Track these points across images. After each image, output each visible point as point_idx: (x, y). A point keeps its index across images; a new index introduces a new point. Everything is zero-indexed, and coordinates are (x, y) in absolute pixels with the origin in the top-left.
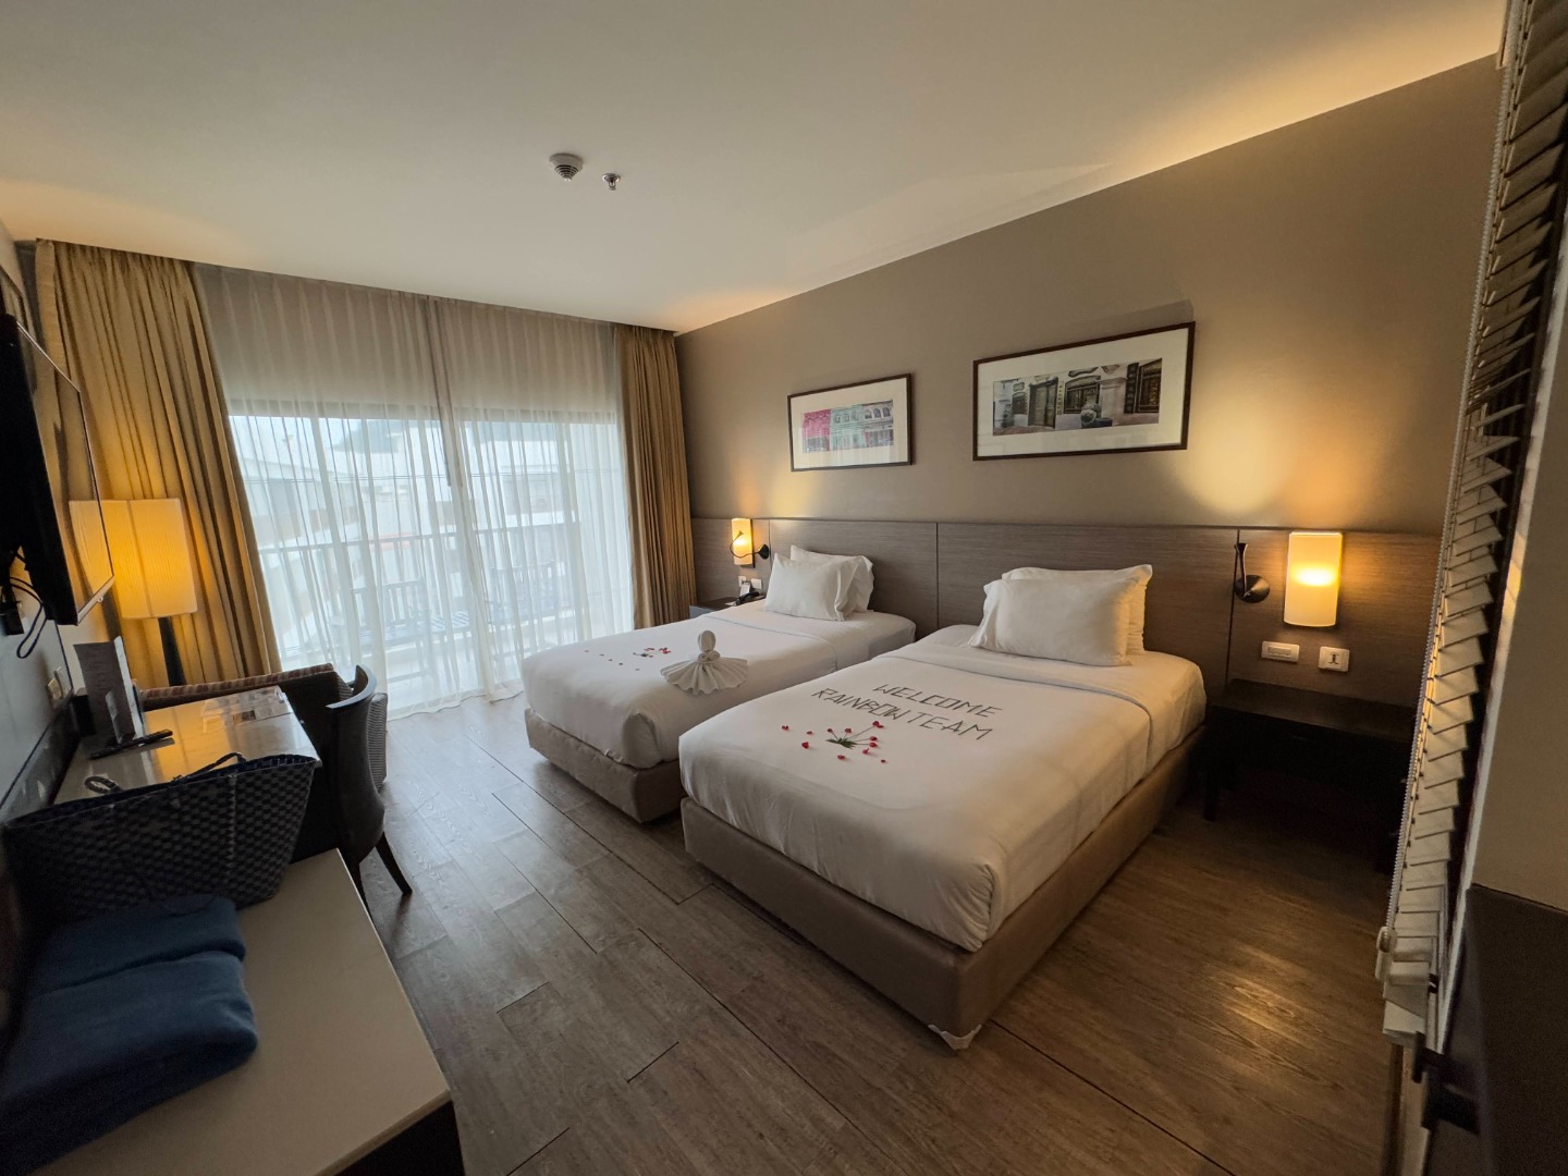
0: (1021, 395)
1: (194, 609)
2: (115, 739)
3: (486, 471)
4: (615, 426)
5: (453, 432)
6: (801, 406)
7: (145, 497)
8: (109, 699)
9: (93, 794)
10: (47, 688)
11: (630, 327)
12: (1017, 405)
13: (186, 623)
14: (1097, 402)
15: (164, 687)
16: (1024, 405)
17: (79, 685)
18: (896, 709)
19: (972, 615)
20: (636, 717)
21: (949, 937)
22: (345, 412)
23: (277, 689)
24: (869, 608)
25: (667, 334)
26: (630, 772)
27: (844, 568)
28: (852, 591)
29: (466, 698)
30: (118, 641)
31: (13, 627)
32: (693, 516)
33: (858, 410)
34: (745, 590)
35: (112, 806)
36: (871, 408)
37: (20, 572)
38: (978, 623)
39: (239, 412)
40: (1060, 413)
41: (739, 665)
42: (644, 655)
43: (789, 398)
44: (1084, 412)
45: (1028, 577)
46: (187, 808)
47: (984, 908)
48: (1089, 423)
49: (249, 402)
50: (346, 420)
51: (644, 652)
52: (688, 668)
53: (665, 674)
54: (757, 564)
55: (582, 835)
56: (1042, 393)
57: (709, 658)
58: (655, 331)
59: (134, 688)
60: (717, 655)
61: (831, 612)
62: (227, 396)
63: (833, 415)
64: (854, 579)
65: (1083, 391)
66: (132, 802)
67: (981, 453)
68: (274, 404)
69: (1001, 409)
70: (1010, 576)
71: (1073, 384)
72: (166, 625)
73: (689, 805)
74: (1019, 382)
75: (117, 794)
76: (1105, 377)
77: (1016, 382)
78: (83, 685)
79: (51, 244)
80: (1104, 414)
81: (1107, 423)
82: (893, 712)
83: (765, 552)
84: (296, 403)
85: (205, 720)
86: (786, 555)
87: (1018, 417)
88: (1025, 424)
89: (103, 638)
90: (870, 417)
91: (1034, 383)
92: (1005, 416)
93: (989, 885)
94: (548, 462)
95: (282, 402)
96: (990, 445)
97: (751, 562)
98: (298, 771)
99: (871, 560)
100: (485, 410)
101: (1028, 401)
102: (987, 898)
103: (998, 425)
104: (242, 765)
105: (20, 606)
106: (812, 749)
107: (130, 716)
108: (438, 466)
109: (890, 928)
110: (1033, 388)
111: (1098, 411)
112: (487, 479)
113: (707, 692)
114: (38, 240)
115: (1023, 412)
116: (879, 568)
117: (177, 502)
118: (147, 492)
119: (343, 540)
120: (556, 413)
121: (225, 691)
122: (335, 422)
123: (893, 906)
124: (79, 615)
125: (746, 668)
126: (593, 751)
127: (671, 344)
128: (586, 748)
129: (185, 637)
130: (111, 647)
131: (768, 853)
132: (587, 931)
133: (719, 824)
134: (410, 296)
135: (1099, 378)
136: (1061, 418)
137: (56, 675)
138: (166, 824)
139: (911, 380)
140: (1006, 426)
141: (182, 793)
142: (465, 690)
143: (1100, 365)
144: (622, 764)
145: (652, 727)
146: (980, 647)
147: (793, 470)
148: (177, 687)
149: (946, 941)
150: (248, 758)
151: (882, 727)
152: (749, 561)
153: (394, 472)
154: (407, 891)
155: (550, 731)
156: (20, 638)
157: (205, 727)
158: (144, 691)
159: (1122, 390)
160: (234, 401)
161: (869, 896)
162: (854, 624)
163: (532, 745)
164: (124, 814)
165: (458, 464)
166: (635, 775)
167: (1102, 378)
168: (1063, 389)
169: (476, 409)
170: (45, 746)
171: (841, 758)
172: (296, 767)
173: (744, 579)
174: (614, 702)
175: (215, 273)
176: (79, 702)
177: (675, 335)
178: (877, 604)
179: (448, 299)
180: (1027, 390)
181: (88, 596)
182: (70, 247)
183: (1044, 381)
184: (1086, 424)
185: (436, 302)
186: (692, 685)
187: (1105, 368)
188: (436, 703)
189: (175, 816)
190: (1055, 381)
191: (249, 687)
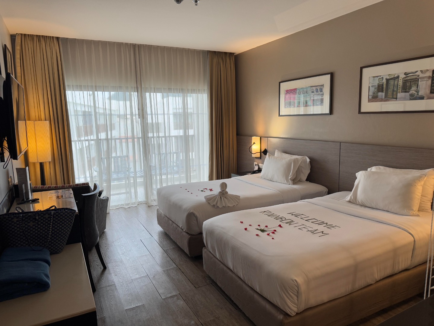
0: (382, 83)
1: (50, 160)
2: (24, 199)
3: (153, 113)
4: (206, 95)
5: (142, 97)
6: (285, 86)
7: (39, 120)
8: (23, 186)
9: (17, 212)
10: (8, 180)
11: (215, 52)
12: (380, 88)
13: (48, 165)
14: (417, 88)
15: (39, 185)
16: (383, 88)
17: (16, 182)
18: (293, 221)
19: (348, 186)
20: (191, 213)
21: (282, 308)
22: (104, 89)
23: (71, 189)
24: (307, 180)
25: (231, 54)
26: (188, 235)
27: (295, 161)
28: (298, 171)
29: (140, 204)
30: (27, 168)
31: (3, 160)
32: (238, 134)
33: (309, 89)
34: (256, 168)
35: (21, 215)
36: (314, 88)
37: (5, 144)
38: (351, 191)
39: (69, 90)
40: (399, 92)
41: (236, 198)
42: (202, 191)
43: (280, 83)
44: (411, 92)
45: (378, 171)
46: (40, 220)
47: (295, 298)
48: (413, 98)
49: (73, 86)
50: (104, 92)
51: (202, 190)
52: (214, 197)
53: (205, 198)
54: (262, 157)
55: (169, 259)
56: (392, 82)
57: (223, 193)
58: (226, 53)
59: (30, 184)
60: (227, 193)
61: (287, 181)
62: (66, 84)
63: (298, 91)
64: (299, 166)
65: (410, 82)
66: (26, 215)
67: (362, 111)
68: (81, 86)
69: (372, 89)
70: (371, 170)
71: (406, 79)
72: (41, 165)
73: (205, 250)
74: (381, 77)
75: (23, 212)
76: (421, 75)
77: (379, 77)
78: (17, 182)
79: (20, 35)
80: (420, 94)
81: (422, 98)
82: (290, 223)
83: (265, 152)
84: (88, 86)
85: (48, 197)
86: (273, 154)
87: (380, 94)
88: (384, 97)
89: (24, 167)
90: (314, 92)
91: (388, 78)
92: (374, 93)
93: (297, 289)
94: (178, 107)
95: (83, 86)
96: (367, 106)
97: (259, 156)
98: (71, 214)
99: (310, 158)
100: (154, 88)
101: (385, 86)
102: (296, 294)
103: (370, 97)
104: (56, 209)
105: (5, 154)
106: (248, 231)
107: (28, 193)
108: (136, 111)
109: (263, 303)
110: (387, 80)
111: (417, 92)
112: (154, 116)
113: (220, 207)
114: (17, 34)
115: (382, 92)
116: (313, 161)
117: (48, 122)
118: (40, 119)
119: (100, 138)
120: (182, 89)
121: (56, 188)
122: (100, 93)
123: (265, 295)
124: (18, 157)
125: (239, 199)
126: (177, 226)
127: (233, 59)
128: (175, 225)
129: (47, 170)
130: (25, 169)
131: (228, 271)
132: (161, 291)
133: (214, 258)
134: (130, 44)
135: (419, 76)
136: (400, 95)
137: (11, 176)
138: (34, 224)
139: (332, 75)
140: (374, 98)
141: (39, 215)
142: (140, 200)
143: (419, 70)
144: (185, 232)
145: (196, 217)
146: (349, 202)
147: (279, 115)
148: (43, 187)
149: (281, 309)
150: (57, 207)
151: (282, 227)
152: (258, 155)
153: (119, 113)
154: (105, 268)
155: (164, 218)
156: (4, 163)
157: (48, 199)
158: (33, 186)
159: (430, 82)
160: (68, 86)
161: (258, 290)
162: (296, 187)
163: (159, 223)
164: (24, 218)
165: (143, 110)
166: (189, 237)
167: (420, 76)
168: (401, 81)
169: (151, 88)
170: (7, 198)
171: (257, 235)
172: (70, 212)
173: (256, 163)
174: (184, 207)
175: (66, 40)
176: (16, 186)
177: (235, 54)
178: (310, 179)
179: (143, 45)
180: (384, 81)
181: (20, 152)
182: (25, 35)
183: (393, 77)
184: (412, 98)
185: (138, 46)
186: (215, 203)
187: (421, 71)
188: (128, 204)
189: (37, 222)
190: (398, 77)
191: (63, 188)
